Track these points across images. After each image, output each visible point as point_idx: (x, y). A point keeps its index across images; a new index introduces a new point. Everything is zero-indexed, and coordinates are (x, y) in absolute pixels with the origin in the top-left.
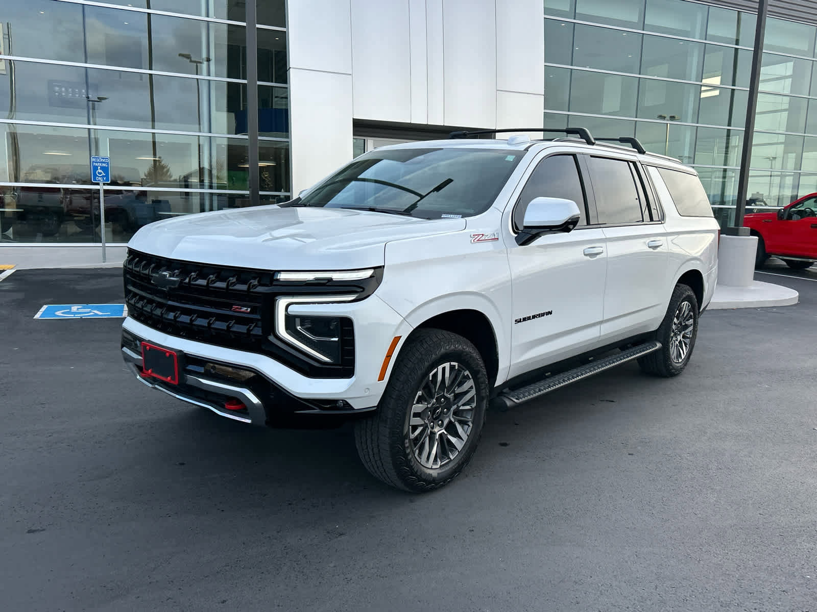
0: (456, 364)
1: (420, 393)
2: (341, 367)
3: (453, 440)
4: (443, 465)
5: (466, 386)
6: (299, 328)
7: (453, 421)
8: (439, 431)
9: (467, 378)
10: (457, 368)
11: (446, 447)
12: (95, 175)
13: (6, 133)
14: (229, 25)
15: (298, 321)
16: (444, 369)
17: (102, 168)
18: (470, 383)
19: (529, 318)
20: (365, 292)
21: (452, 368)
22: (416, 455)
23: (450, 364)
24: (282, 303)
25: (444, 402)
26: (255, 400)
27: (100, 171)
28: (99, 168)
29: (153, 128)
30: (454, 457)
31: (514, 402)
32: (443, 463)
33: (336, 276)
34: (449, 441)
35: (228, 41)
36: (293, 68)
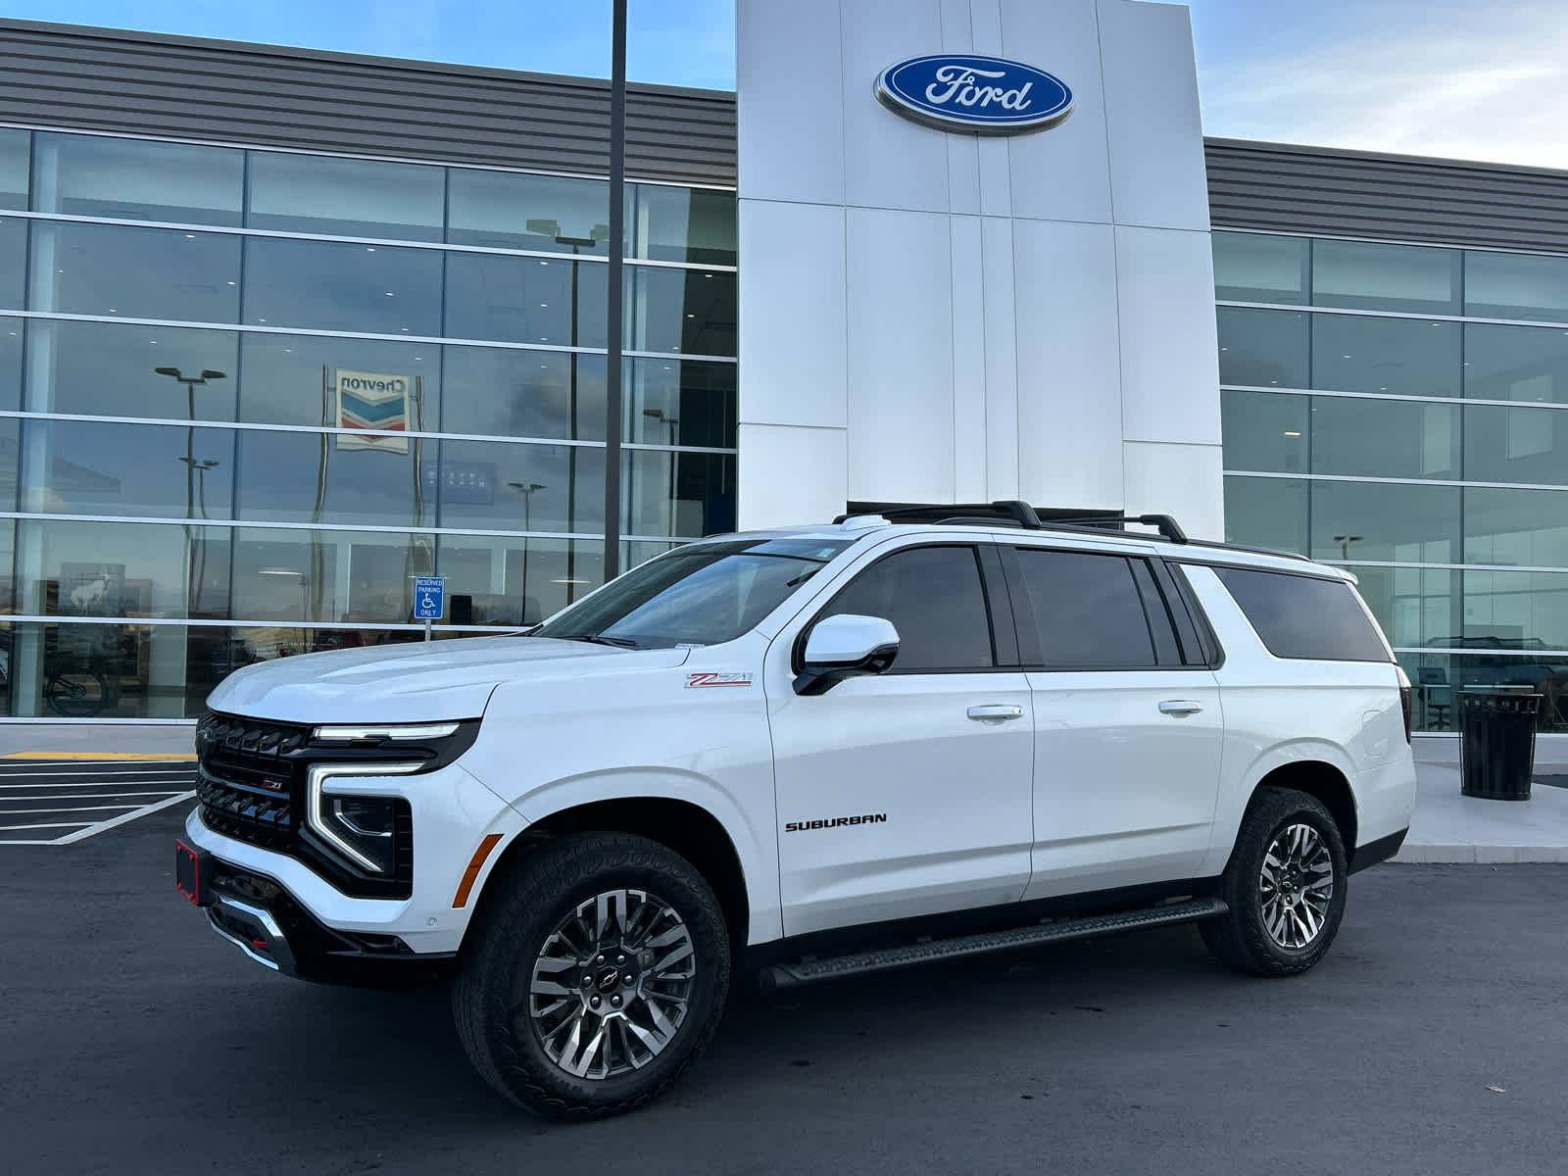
0: (643, 895)
1: (553, 938)
2: (392, 881)
3: (641, 1032)
4: (615, 1076)
5: (669, 937)
6: (339, 814)
7: (643, 998)
8: (607, 1013)
9: (671, 922)
10: (643, 900)
11: (620, 1043)
12: (420, 607)
13: (350, 546)
14: (682, 361)
15: (337, 803)
16: (612, 901)
17: (431, 595)
18: (681, 931)
19: (821, 824)
20: (437, 759)
21: (632, 902)
22: (547, 1048)
23: (627, 892)
24: (318, 773)
25: (624, 963)
26: (275, 931)
27: (427, 600)
28: (427, 595)
29: (571, 531)
30: (643, 1064)
31: (794, 977)
32: (613, 1073)
33: (396, 733)
34: (632, 1036)
35: (682, 384)
36: (745, 423)
